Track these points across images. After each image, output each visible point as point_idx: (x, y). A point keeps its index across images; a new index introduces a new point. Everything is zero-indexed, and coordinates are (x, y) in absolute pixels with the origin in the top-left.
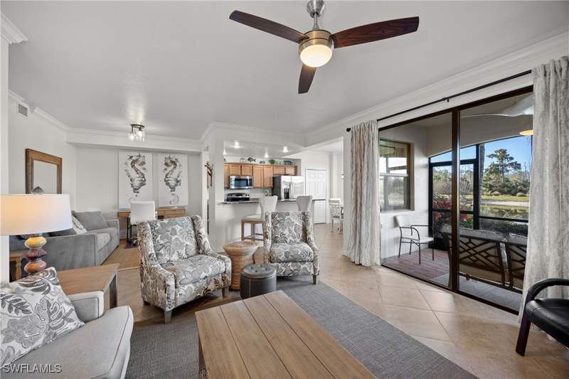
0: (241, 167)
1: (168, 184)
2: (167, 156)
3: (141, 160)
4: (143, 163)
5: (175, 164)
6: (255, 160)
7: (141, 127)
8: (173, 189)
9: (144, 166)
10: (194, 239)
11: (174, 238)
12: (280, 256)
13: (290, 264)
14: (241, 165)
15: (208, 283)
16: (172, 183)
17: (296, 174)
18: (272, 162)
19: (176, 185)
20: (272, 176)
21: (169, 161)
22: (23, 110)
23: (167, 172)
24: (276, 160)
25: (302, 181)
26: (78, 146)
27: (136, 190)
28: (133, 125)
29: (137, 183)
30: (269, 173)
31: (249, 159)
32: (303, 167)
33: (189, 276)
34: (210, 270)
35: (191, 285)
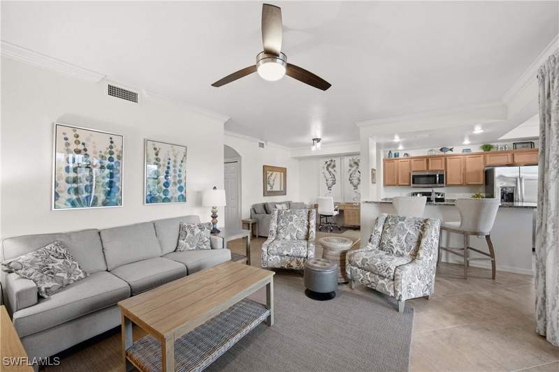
0: (428, 161)
1: (351, 183)
2: (351, 158)
3: (333, 163)
4: (334, 166)
5: (358, 165)
7: (318, 140)
8: (356, 187)
9: (335, 169)
10: (306, 228)
11: (290, 223)
12: (358, 260)
13: (368, 273)
14: (427, 159)
15: (291, 261)
16: (355, 182)
18: (487, 147)
19: (359, 184)
21: (352, 162)
22: (262, 145)
23: (351, 172)
26: (300, 159)
27: (329, 188)
28: (314, 140)
29: (330, 182)
30: (476, 165)
31: (441, 150)
33: (275, 249)
34: (292, 251)
35: (278, 257)
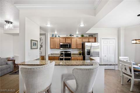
6: (73, 36)
14: (66, 38)
17: (95, 42)
18: (82, 36)
20: (81, 43)
24: (84, 35)
25: (98, 45)
30: (80, 41)
31: (70, 35)
32: (99, 38)
